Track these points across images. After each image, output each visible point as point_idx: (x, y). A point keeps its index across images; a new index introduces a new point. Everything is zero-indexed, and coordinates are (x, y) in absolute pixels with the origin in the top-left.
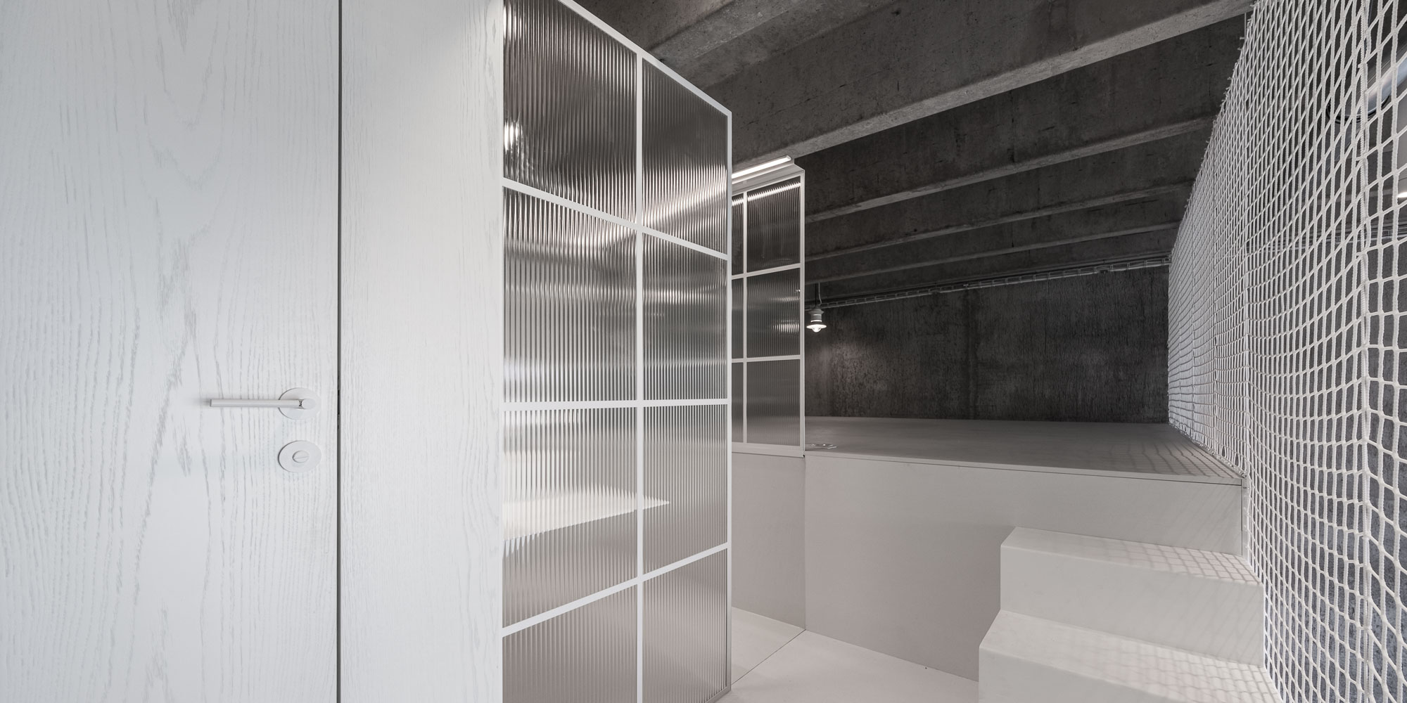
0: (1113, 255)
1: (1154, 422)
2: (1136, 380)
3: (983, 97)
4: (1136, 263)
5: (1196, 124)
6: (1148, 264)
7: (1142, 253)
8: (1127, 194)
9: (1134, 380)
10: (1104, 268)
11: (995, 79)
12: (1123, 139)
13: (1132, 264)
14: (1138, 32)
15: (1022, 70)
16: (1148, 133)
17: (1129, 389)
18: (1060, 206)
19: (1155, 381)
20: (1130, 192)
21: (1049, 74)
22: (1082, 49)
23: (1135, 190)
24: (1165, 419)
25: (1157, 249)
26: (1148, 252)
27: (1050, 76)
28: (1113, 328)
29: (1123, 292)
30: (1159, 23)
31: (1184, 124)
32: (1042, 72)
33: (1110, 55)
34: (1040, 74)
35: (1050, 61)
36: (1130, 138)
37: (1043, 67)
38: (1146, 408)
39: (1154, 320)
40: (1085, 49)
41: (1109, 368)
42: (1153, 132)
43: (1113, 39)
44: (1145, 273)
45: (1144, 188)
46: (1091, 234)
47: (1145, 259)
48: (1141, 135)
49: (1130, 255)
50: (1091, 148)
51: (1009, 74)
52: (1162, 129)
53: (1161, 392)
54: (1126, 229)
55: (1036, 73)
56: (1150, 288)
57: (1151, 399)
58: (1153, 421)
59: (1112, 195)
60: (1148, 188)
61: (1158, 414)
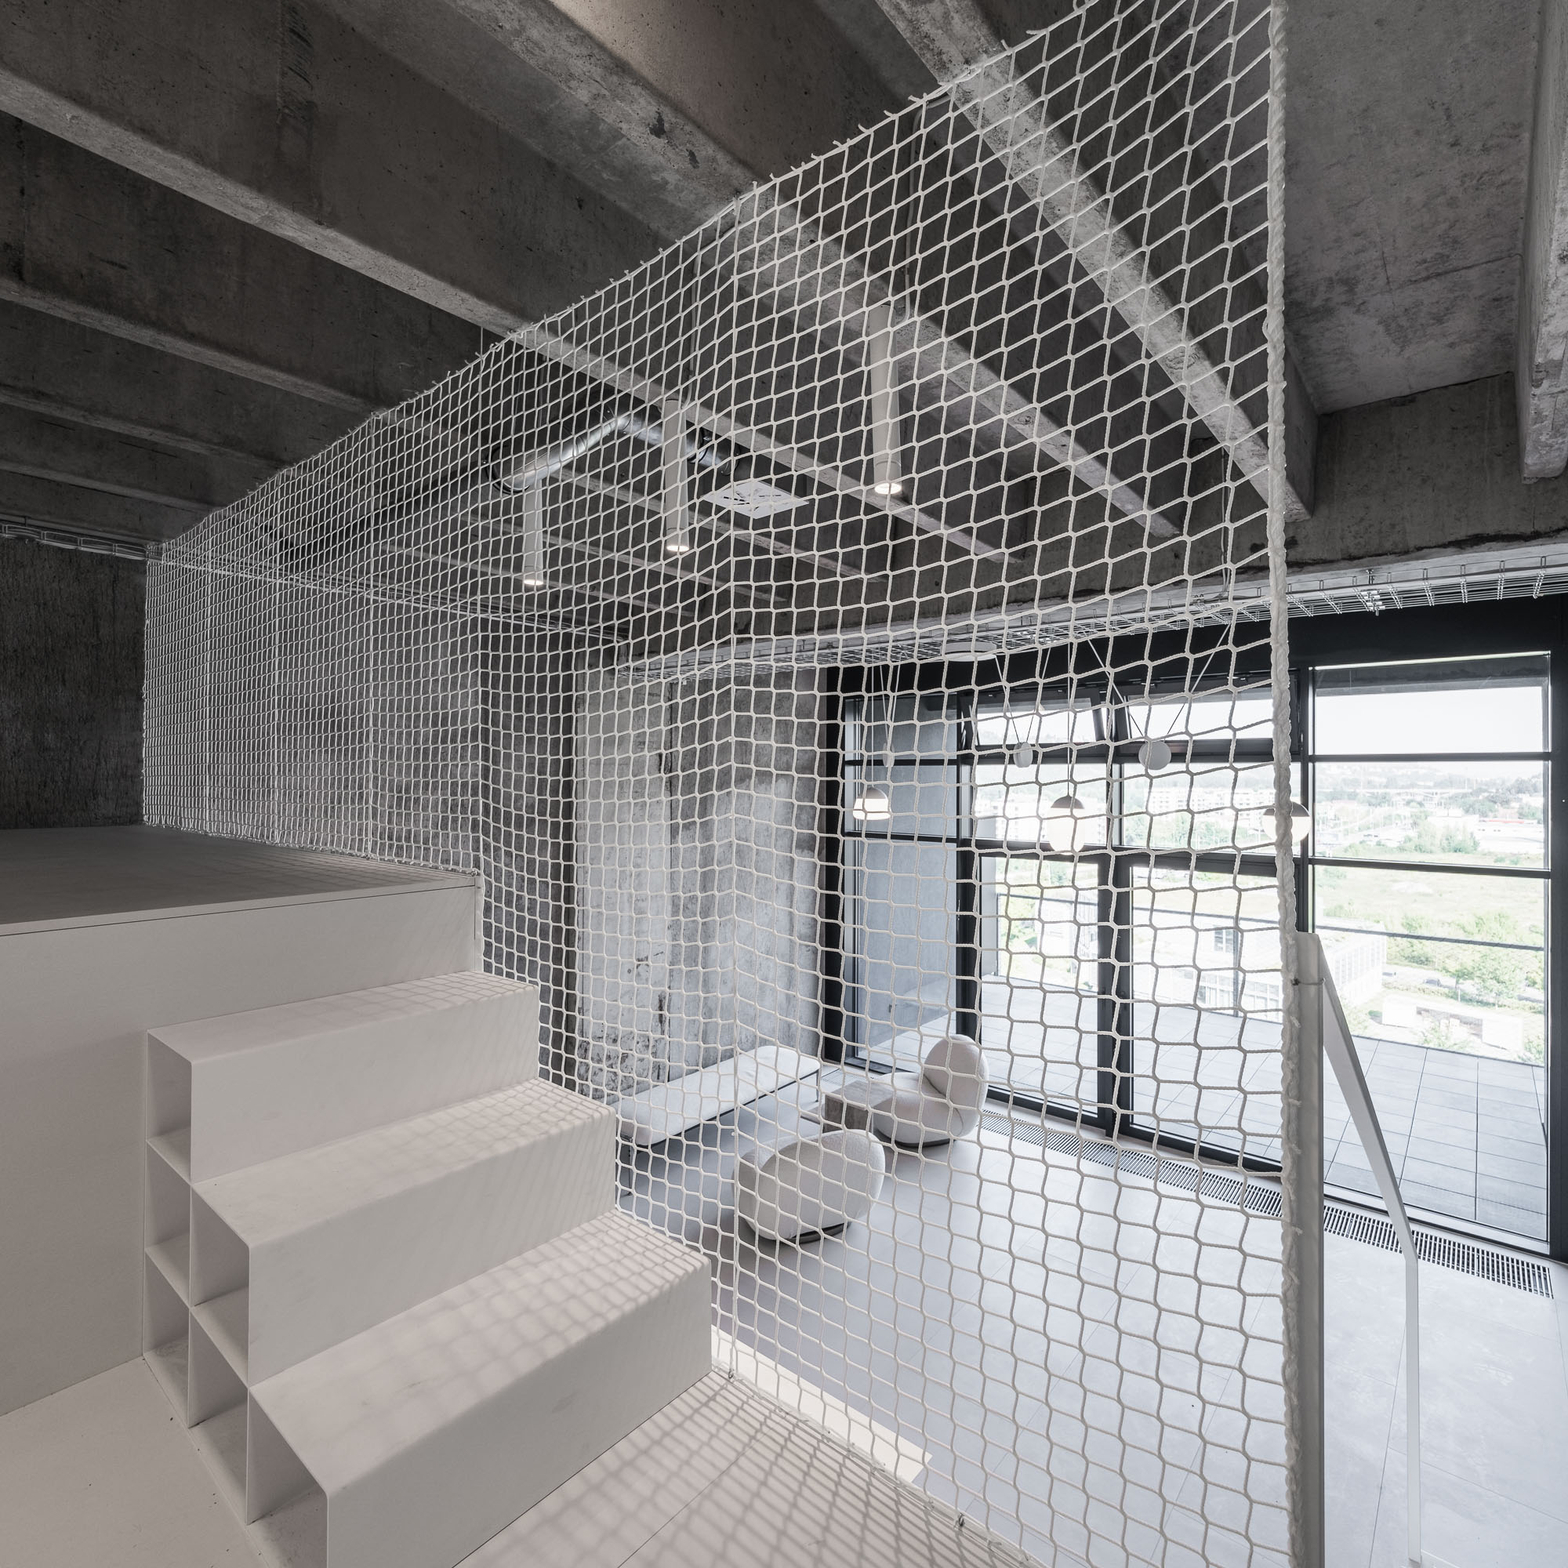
0: (49, 513)
1: (115, 823)
2: (81, 749)
3: (98, 151)
4: (95, 543)
5: (352, 403)
6: (119, 552)
7: (107, 529)
8: (177, 437)
9: (76, 749)
10: (27, 532)
11: (158, 149)
12: (254, 367)
13: (85, 542)
14: (404, 269)
15: (219, 180)
16: (293, 379)
17: (67, 765)
18: (37, 398)
19: (119, 752)
20: (186, 436)
21: (254, 219)
22: (328, 231)
23: (194, 436)
24: (136, 818)
25: (136, 530)
26: (122, 531)
27: (251, 222)
28: (33, 650)
29: (55, 585)
30: (429, 278)
31: (342, 396)
32: (247, 208)
33: (350, 265)
34: (241, 209)
35: (273, 205)
36: (265, 371)
37: (255, 205)
38: (101, 799)
39: (118, 649)
40: (332, 233)
41: (23, 724)
42: (300, 382)
43: (373, 252)
44: (101, 563)
45: (209, 441)
46: (44, 466)
47: (117, 541)
48: (282, 376)
49: (85, 525)
50: (197, 348)
51: (189, 165)
52: (313, 386)
53: (129, 774)
54: (119, 483)
55: (236, 202)
56: (110, 591)
57: (110, 783)
58: (114, 821)
59: (151, 426)
60: (215, 444)
61: (124, 809)
